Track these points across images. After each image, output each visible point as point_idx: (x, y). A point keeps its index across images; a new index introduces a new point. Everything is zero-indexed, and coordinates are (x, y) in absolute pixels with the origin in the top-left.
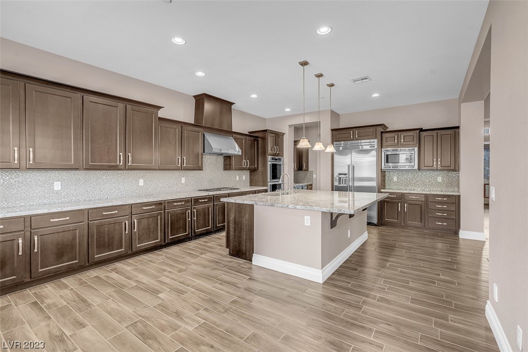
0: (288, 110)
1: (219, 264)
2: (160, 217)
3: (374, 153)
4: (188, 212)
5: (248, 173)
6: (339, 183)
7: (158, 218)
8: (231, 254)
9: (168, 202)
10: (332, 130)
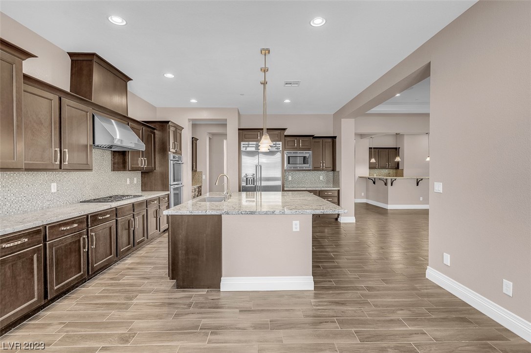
0: (193, 101)
1: (176, 306)
2: (37, 257)
3: (279, 155)
4: (84, 239)
5: (139, 174)
6: (247, 184)
7: (32, 260)
8: (179, 286)
9: (51, 228)
10: (239, 129)
